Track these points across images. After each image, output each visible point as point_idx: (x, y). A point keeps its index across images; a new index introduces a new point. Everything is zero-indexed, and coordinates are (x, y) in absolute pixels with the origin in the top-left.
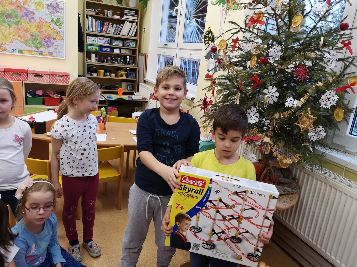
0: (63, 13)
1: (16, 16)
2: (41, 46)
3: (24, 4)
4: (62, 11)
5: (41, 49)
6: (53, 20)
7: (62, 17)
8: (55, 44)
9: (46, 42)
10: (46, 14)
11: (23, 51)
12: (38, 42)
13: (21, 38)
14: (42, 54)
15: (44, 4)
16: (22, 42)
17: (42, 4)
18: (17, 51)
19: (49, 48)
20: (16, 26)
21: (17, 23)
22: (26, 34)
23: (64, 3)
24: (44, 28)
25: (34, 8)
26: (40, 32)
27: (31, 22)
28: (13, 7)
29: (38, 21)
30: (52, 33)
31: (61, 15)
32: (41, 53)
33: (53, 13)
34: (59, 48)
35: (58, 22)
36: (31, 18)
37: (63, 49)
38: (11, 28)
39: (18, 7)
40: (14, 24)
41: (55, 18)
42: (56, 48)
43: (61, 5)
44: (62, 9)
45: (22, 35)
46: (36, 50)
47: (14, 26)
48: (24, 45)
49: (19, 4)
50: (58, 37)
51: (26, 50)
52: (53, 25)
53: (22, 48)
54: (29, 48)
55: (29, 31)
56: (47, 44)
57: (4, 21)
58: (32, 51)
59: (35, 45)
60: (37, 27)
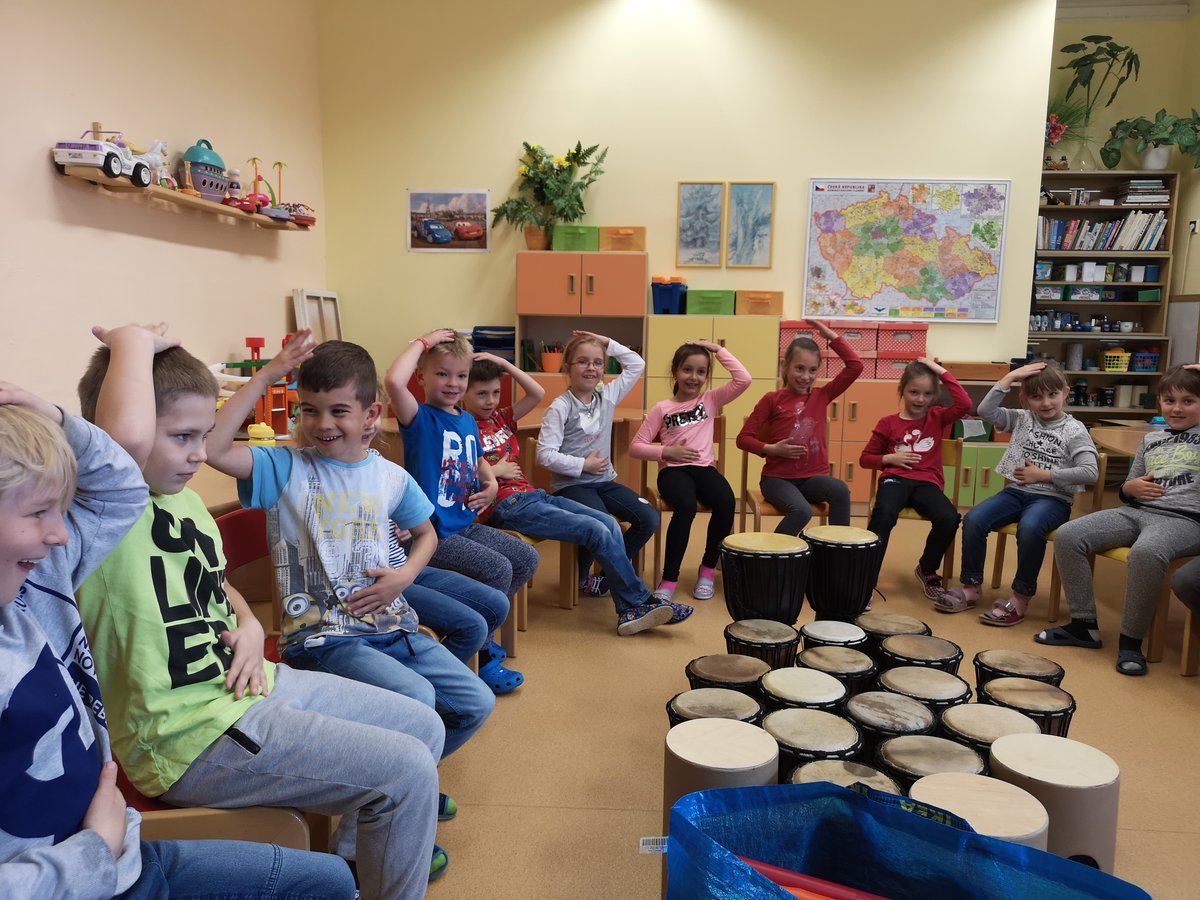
0: (1002, 207)
2: (941, 294)
3: (914, 202)
4: (1002, 202)
5: (943, 303)
6: (976, 229)
7: (997, 218)
8: (978, 285)
9: (955, 283)
10: (963, 217)
11: (900, 312)
12: (936, 285)
13: (900, 279)
14: (942, 315)
15: (960, 193)
16: (900, 290)
17: (954, 195)
18: (886, 311)
19: (962, 298)
20: (890, 254)
21: (893, 248)
22: (911, 269)
23: (1008, 183)
24: (955, 250)
25: (935, 207)
26: (944, 261)
27: (926, 240)
28: (891, 212)
29: (942, 234)
30: (969, 260)
31: (998, 213)
32: (940, 313)
33: (979, 212)
34: (984, 296)
35: (988, 233)
36: (924, 232)
37: (994, 298)
38: (881, 260)
39: (901, 208)
40: (888, 250)
42: (977, 297)
43: (1000, 190)
44: (1002, 198)
45: (901, 272)
46: (930, 305)
47: (888, 253)
48: (903, 296)
49: (903, 202)
50: (985, 269)
51: (907, 309)
52: (977, 241)
53: (897, 305)
54: (915, 303)
55: (918, 261)
56: (956, 288)
57: (868, 246)
58: (919, 309)
59: (928, 295)
60: (937, 250)
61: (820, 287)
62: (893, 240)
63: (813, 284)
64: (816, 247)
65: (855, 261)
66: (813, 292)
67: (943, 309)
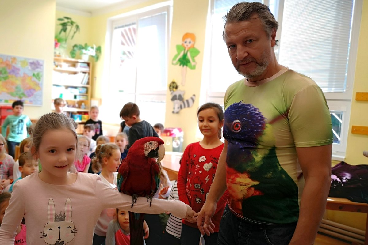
0: (42, 68)
1: (5, 72)
2: (23, 96)
3: (12, 63)
5: (23, 99)
6: (34, 75)
8: (35, 93)
10: (29, 70)
11: (9, 101)
12: (21, 93)
13: (8, 90)
15: (28, 62)
16: (8, 93)
17: (26, 63)
19: (30, 98)
21: (5, 78)
22: (12, 86)
23: (43, 61)
24: (28, 81)
25: (19, 66)
26: (23, 84)
27: (17, 77)
28: (3, 66)
29: (22, 75)
30: (32, 85)
31: (41, 70)
33: (34, 69)
34: (37, 97)
36: (16, 74)
37: (41, 98)
38: (1, 83)
39: (7, 65)
40: (3, 79)
41: (36, 73)
42: (35, 97)
43: (41, 63)
44: (42, 65)
45: (8, 87)
48: (9, 96)
49: (8, 63)
52: (34, 79)
53: (7, 99)
54: (14, 98)
55: (15, 84)
56: (28, 94)
59: (18, 96)
60: (21, 81)
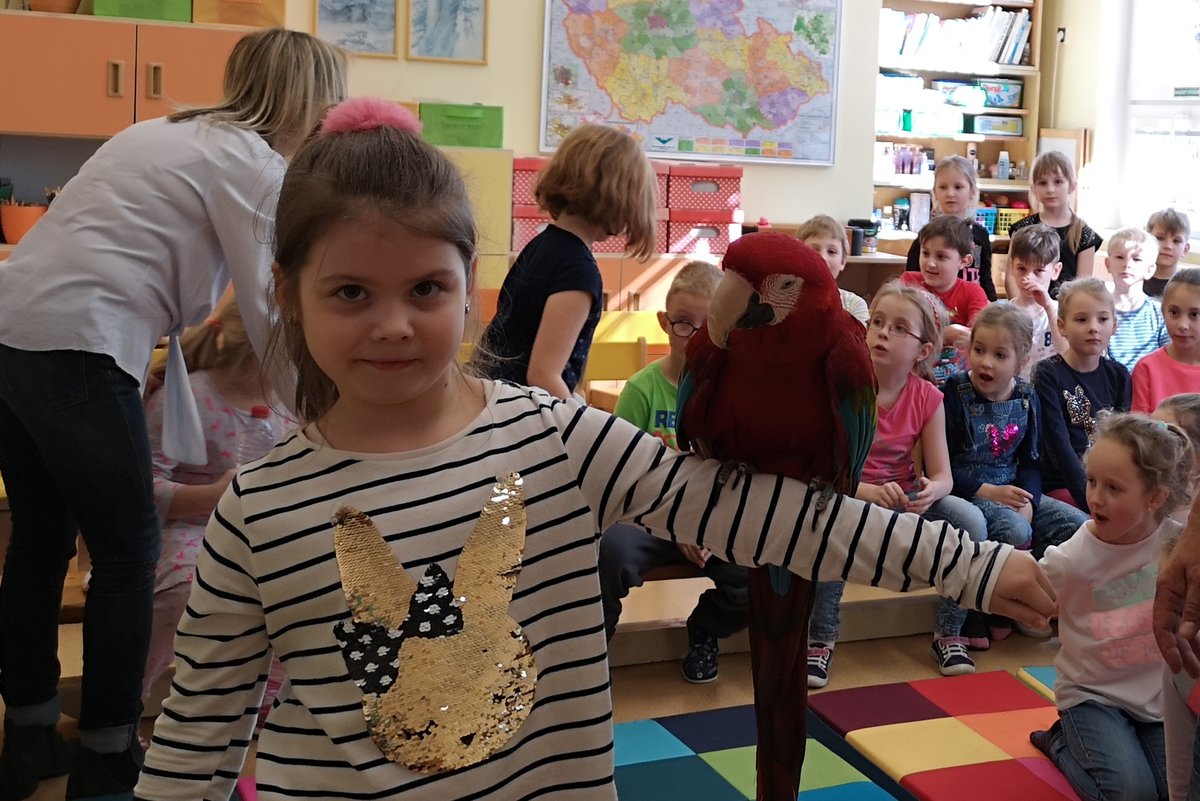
1: (683, 18)
5: (756, 133)
6: (799, 25)
9: (772, 105)
12: (746, 106)
13: (693, 94)
14: (755, 152)
16: (694, 111)
18: (674, 144)
21: (682, 45)
24: (771, 56)
29: (752, 29)
30: (790, 70)
32: (751, 149)
34: (815, 125)
35: (816, 30)
38: (664, 63)
41: (808, 16)
42: (804, 126)
45: (694, 83)
46: (739, 136)
47: (673, 52)
48: (699, 120)
50: (813, 86)
51: (704, 139)
52: (800, 43)
53: (690, 134)
54: (715, 132)
55: (720, 68)
56: (774, 111)
57: (643, 40)
58: (722, 141)
59: (734, 121)
60: (747, 53)
61: (569, 100)
62: (681, 32)
63: (557, 95)
64: (562, 35)
65: (623, 60)
66: (558, 107)
67: (756, 143)
